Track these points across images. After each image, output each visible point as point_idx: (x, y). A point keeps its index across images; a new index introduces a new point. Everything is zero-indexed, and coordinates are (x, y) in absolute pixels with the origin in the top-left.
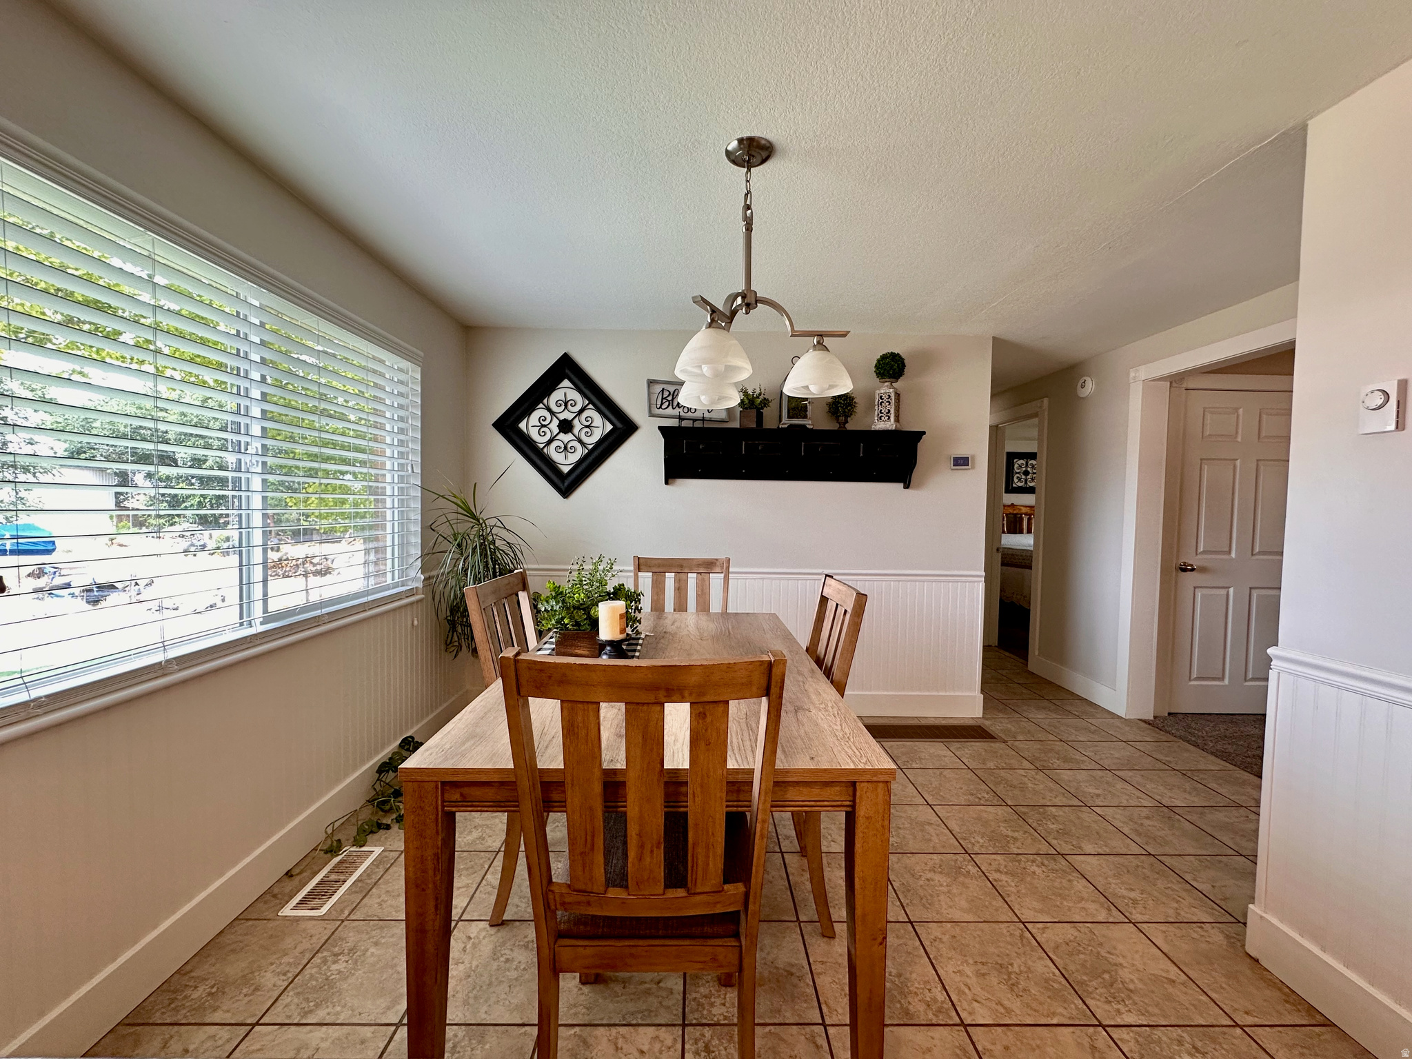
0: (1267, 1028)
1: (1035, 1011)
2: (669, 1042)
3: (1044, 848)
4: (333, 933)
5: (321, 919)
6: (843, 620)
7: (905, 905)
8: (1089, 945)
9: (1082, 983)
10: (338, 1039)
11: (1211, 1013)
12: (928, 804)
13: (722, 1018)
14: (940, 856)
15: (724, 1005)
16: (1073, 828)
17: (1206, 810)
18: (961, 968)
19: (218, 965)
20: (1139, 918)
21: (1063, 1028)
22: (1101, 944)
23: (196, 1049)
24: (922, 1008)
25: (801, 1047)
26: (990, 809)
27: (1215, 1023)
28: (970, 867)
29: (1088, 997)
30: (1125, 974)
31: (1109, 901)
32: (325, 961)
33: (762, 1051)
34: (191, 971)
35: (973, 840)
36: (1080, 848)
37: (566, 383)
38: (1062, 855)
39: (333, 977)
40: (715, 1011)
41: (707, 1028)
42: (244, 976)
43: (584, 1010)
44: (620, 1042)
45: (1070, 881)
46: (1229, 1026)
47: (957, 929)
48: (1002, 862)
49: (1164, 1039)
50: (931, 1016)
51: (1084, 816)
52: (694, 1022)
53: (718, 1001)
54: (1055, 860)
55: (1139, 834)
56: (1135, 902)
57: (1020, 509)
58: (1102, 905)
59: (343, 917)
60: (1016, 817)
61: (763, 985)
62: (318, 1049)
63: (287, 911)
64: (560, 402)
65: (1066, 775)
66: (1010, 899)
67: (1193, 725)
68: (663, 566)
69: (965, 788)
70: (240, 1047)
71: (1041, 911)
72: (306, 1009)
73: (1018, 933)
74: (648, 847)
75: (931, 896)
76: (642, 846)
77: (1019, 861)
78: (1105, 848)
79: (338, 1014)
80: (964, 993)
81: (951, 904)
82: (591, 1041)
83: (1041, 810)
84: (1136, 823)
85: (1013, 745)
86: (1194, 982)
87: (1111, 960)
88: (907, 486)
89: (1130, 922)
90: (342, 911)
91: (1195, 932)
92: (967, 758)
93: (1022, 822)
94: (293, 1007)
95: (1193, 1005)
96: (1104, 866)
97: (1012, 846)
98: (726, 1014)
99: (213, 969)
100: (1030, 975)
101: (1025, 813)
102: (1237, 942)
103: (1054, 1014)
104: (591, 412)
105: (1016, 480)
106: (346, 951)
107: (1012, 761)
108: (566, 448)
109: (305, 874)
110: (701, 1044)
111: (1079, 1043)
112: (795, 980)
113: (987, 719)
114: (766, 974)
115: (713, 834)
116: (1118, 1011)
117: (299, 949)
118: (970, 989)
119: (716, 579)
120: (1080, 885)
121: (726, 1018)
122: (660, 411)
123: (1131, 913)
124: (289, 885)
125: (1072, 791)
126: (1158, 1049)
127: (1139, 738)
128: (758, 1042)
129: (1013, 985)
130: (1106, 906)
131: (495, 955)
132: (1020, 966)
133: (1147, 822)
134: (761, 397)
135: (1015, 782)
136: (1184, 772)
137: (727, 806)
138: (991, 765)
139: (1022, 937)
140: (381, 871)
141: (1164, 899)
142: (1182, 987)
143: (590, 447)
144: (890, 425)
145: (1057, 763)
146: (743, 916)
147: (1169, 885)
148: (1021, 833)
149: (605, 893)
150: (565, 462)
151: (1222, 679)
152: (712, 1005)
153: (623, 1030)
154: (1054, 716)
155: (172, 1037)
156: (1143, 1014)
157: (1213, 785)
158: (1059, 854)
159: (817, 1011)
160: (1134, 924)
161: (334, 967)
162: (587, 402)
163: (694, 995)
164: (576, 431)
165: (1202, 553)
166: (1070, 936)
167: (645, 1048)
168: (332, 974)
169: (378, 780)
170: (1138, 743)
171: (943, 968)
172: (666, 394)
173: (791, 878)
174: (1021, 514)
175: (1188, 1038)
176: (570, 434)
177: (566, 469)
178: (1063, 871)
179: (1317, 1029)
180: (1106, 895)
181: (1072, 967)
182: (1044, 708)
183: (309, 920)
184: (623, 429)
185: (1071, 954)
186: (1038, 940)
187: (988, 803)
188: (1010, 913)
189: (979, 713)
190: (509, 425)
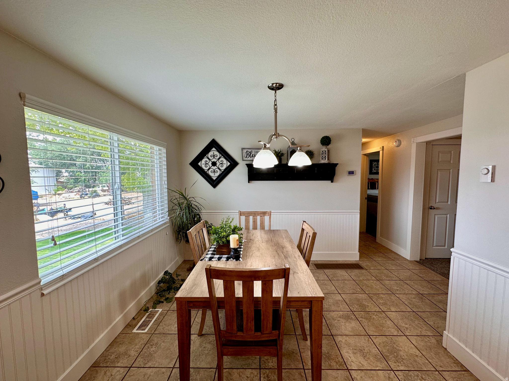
0: (447, 372)
1: (371, 365)
2: (256, 374)
3: (378, 309)
4: (150, 338)
5: (145, 333)
6: (309, 239)
7: (330, 329)
8: (390, 343)
9: (387, 356)
10: (156, 372)
11: (429, 366)
12: (339, 293)
13: (272, 367)
14: (342, 312)
15: (272, 362)
16: (388, 302)
17: (435, 295)
18: (348, 351)
19: (117, 349)
20: (408, 334)
21: (380, 371)
22: (394, 343)
23: (115, 375)
24: (335, 364)
25: (297, 376)
26: (360, 295)
27: (429, 370)
28: (352, 316)
29: (389, 361)
30: (402, 353)
31: (399, 328)
32: (148, 348)
33: (285, 377)
34: (109, 350)
35: (354, 307)
36: (390, 309)
37: (214, 149)
38: (383, 312)
39: (151, 353)
40: (270, 364)
41: (267, 370)
42: (125, 352)
43: (229, 364)
44: (241, 374)
45: (385, 321)
46: (435, 371)
47: (347, 338)
48: (363, 314)
49: (412, 375)
50: (338, 366)
51: (392, 297)
52: (263, 368)
53: (271, 361)
54: (381, 314)
55: (411, 304)
56: (407, 328)
57: (375, 180)
58: (396, 329)
59: (152, 333)
60: (369, 298)
61: (285, 356)
62: (150, 375)
63: (135, 331)
64: (212, 156)
65: (387, 282)
66: (365, 327)
67: (434, 263)
68: (249, 214)
69: (352, 287)
70: (127, 374)
71: (375, 332)
72: (145, 363)
73: (367, 339)
74: (249, 321)
75: (339, 326)
76: (247, 320)
77: (369, 314)
78: (398, 309)
79: (155, 364)
80: (349, 359)
81: (345, 329)
82: (232, 373)
83: (378, 295)
84: (410, 300)
85: (369, 271)
86: (424, 356)
87: (397, 348)
88: (332, 182)
89: (405, 336)
90: (152, 331)
91: (427, 339)
92: (353, 276)
93: (370, 300)
94: (141, 362)
95: (423, 364)
96: (398, 316)
97: (367, 309)
98: (273, 365)
99: (115, 350)
100: (370, 354)
101: (371, 296)
102: (440, 342)
103: (377, 366)
104: (223, 159)
105: (373, 170)
106: (155, 344)
107: (369, 277)
108: (214, 171)
109: (138, 319)
110: (266, 375)
111: (385, 376)
112: (295, 355)
113: (361, 261)
114: (285, 352)
115: (269, 317)
116: (398, 366)
117: (140, 343)
118: (350, 358)
119: (267, 218)
120: (389, 322)
121: (273, 367)
122: (246, 159)
123: (405, 332)
124: (134, 322)
125: (389, 288)
126: (410, 378)
127: (414, 268)
128: (283, 374)
129: (365, 357)
130: (397, 330)
131: (200, 345)
132: (367, 350)
133: (414, 300)
134: (281, 153)
135: (369, 285)
136: (428, 281)
137: (273, 307)
138: (361, 279)
139: (368, 340)
140: (162, 317)
141: (416, 327)
142: (420, 358)
143: (223, 171)
144: (326, 161)
145: (384, 278)
146: (278, 340)
147: (419, 323)
148: (370, 304)
149: (237, 334)
150: (215, 176)
151: (445, 246)
152: (269, 362)
153: (241, 370)
154: (385, 260)
155: (107, 371)
156: (406, 367)
157: (438, 286)
158: (383, 311)
159: (302, 365)
160: (406, 336)
161: (152, 349)
162: (221, 155)
163: (263, 359)
164: (218, 165)
165: (438, 202)
166: (384, 340)
167: (249, 376)
168: (151, 352)
169: (158, 286)
170: (413, 270)
171: (342, 351)
172: (248, 152)
173: (293, 320)
174: (376, 182)
175: (420, 375)
176: (216, 166)
177: (214, 178)
178: (383, 317)
179: (463, 372)
180: (397, 326)
181: (384, 351)
182: (381, 257)
183: (142, 334)
184: (233, 164)
185: (384, 346)
186: (374, 341)
187: (360, 293)
188: (365, 332)
189: (357, 258)
190: (195, 164)
